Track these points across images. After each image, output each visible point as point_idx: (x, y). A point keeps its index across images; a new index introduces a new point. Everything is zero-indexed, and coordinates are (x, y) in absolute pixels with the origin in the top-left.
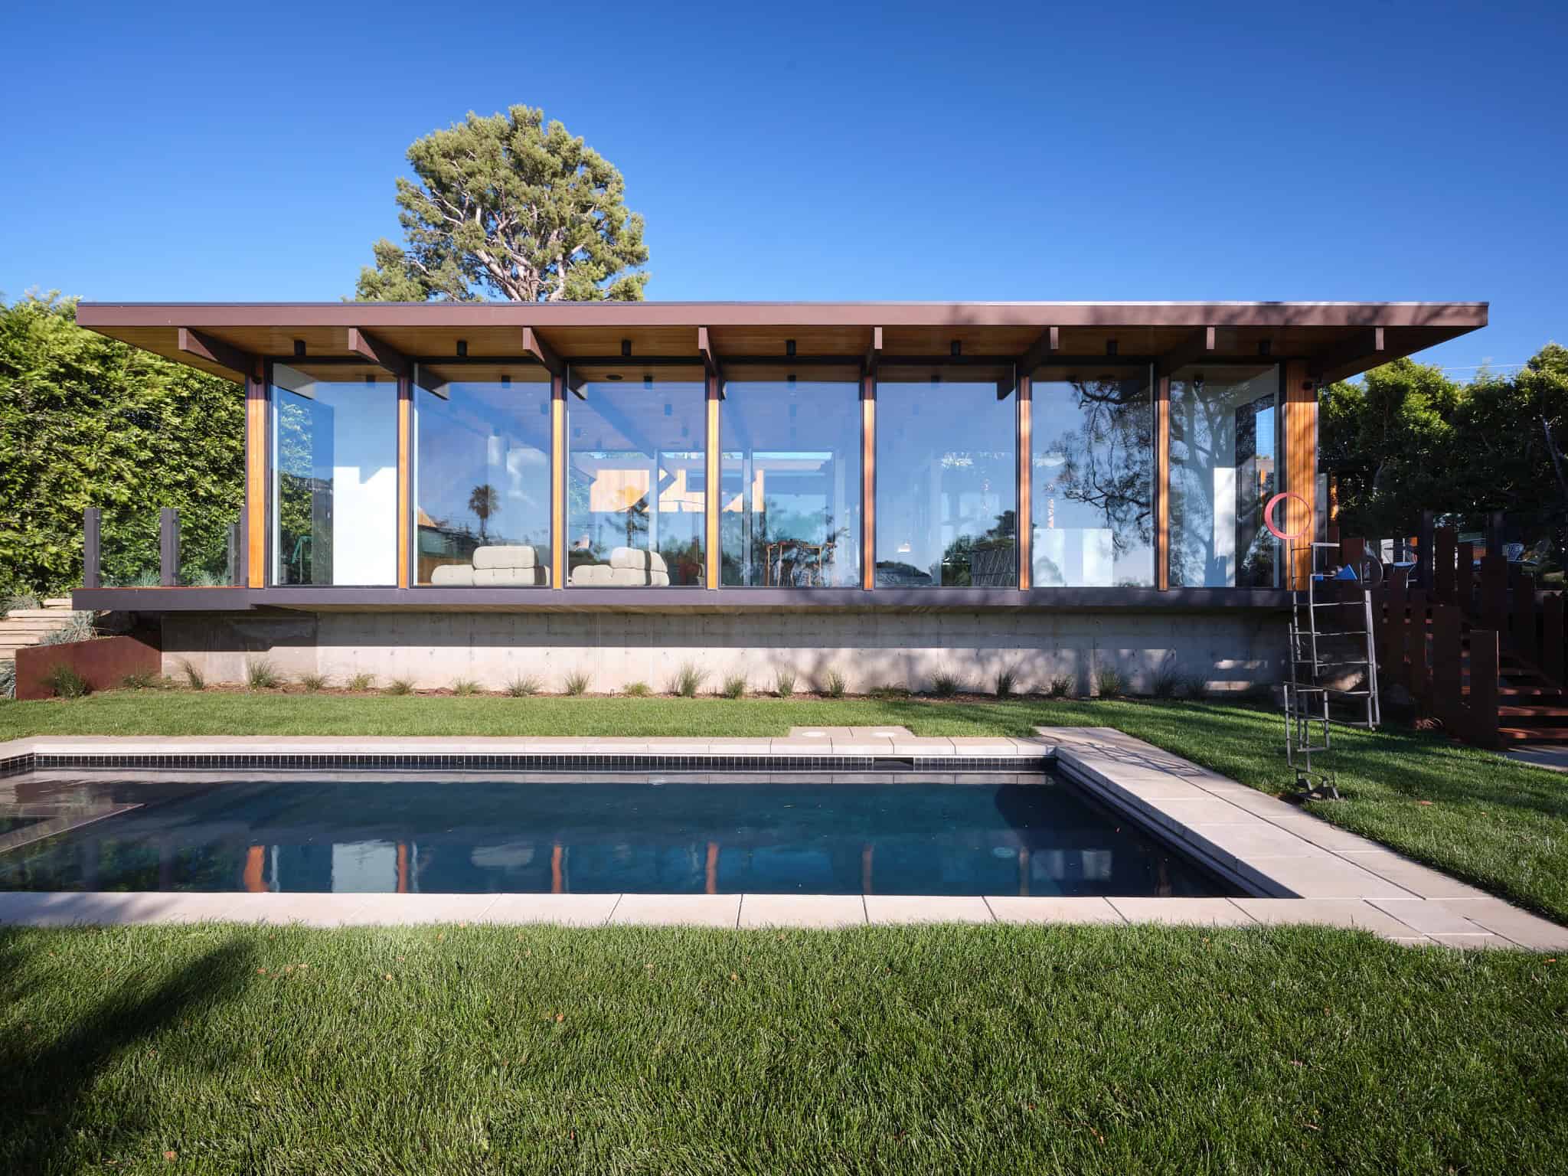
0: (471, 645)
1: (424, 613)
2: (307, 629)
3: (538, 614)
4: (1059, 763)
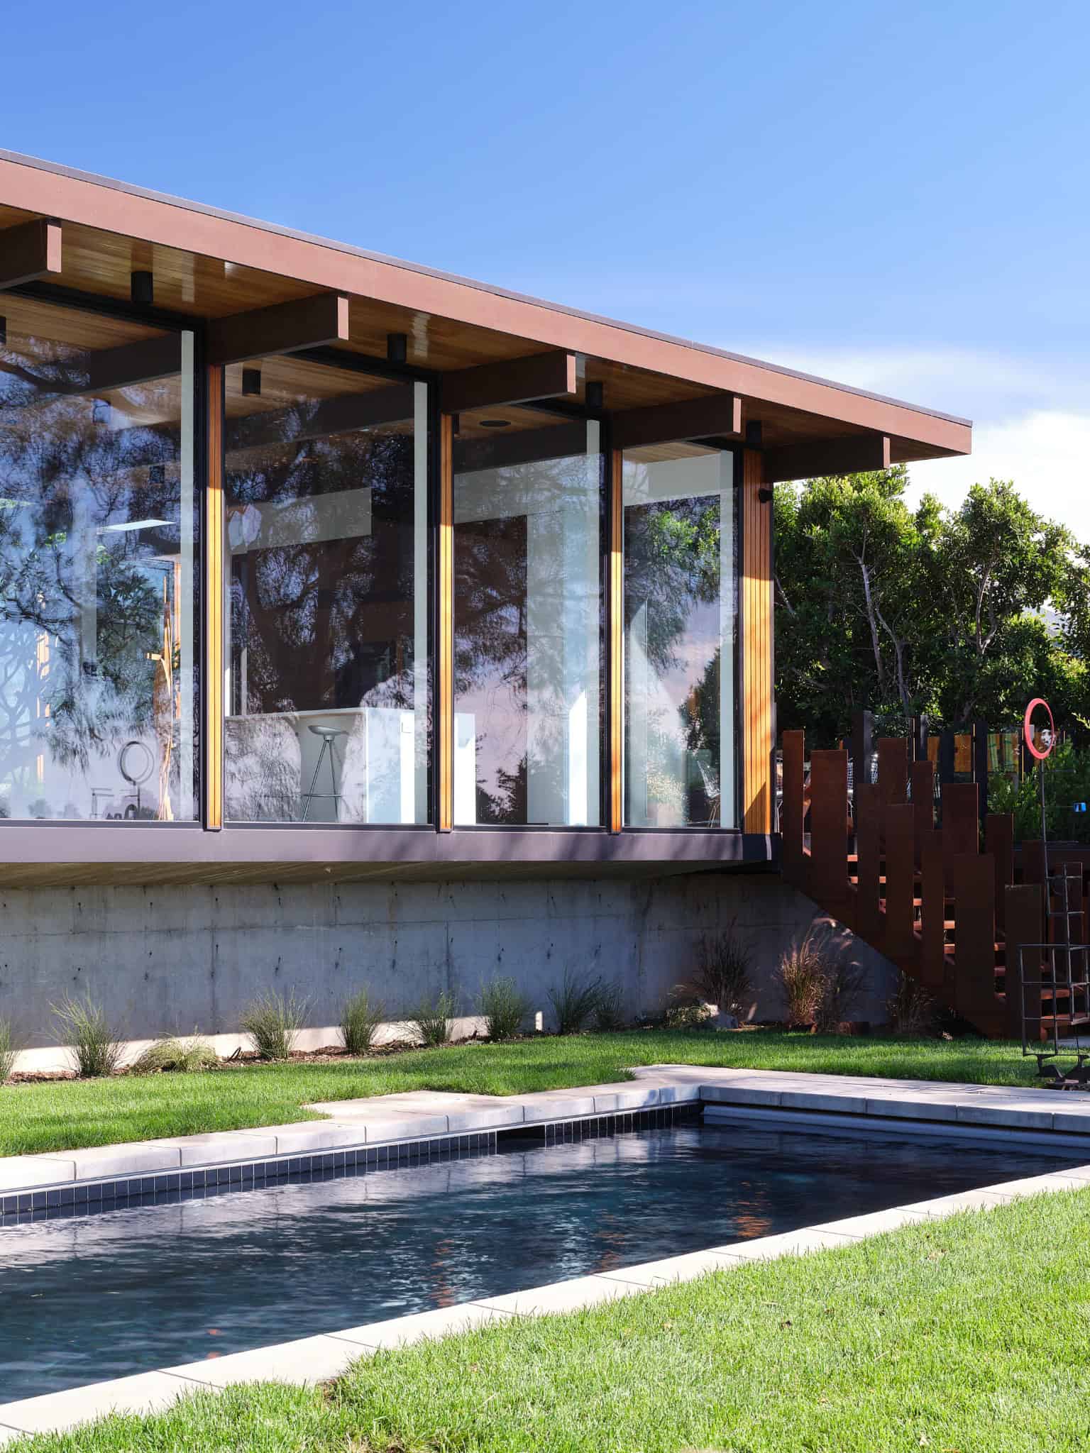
4: (708, 1110)
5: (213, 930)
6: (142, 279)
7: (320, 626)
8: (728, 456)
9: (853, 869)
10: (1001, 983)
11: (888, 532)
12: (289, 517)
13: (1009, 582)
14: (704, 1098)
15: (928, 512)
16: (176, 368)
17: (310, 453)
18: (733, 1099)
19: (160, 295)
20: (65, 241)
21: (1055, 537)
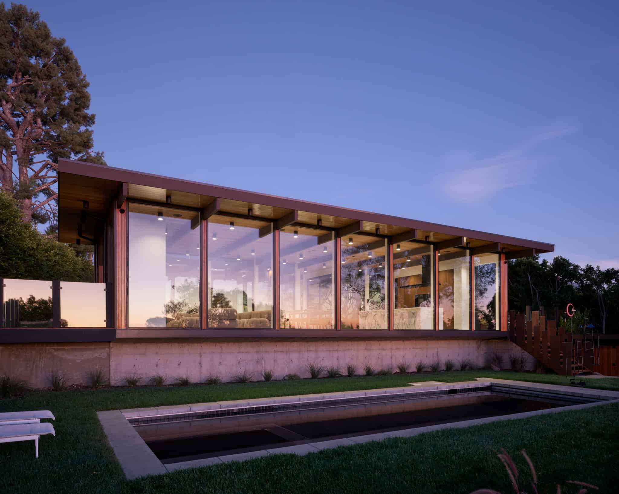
2: (104, 354)
5: (392, 349)
6: (378, 230)
10: (561, 363)
11: (535, 267)
13: (564, 277)
14: (492, 385)
15: (545, 263)
16: (384, 245)
18: (498, 385)
19: (381, 233)
21: (576, 267)
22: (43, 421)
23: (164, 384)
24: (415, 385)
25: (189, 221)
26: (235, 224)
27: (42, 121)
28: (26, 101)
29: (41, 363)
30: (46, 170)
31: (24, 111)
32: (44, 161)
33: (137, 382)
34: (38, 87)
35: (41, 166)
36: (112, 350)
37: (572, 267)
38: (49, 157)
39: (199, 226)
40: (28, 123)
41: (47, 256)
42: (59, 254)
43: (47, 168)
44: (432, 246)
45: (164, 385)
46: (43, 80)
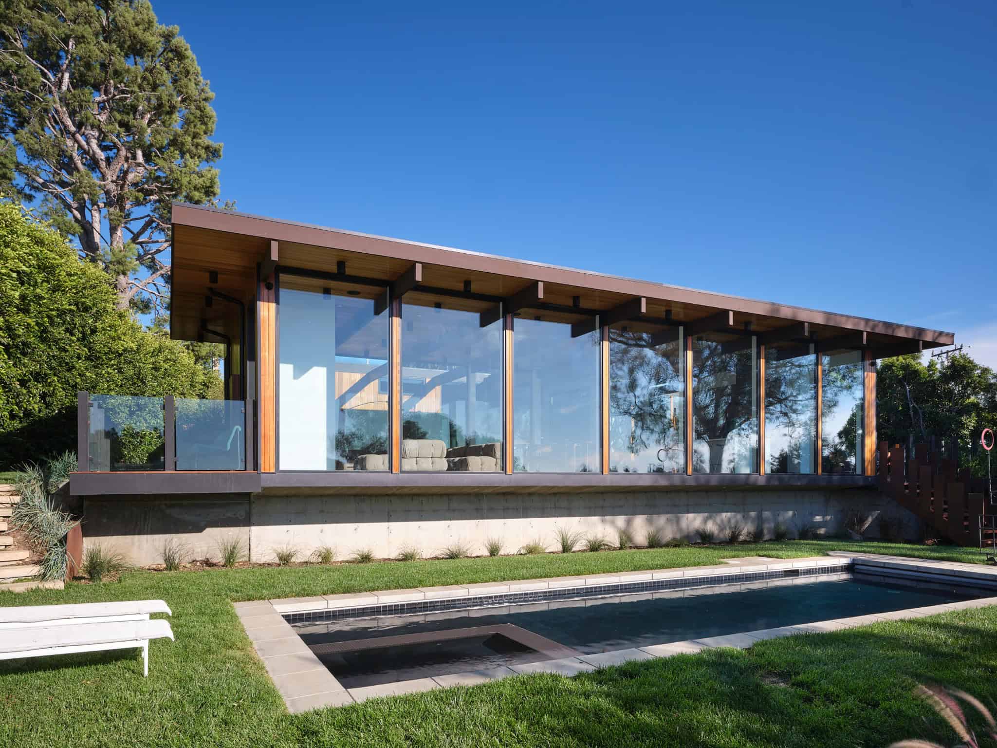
0: (388, 521)
1: (349, 495)
2: (241, 513)
3: (441, 495)
4: (857, 567)
5: (688, 505)
6: (668, 312)
7: (716, 412)
8: (860, 352)
9: (907, 487)
10: (967, 527)
11: (916, 373)
12: (706, 380)
13: (965, 388)
14: (856, 562)
15: (932, 365)
16: (677, 338)
17: (712, 361)
18: (865, 563)
19: (673, 317)
20: (647, 303)
21: (985, 371)
22: (154, 616)
23: (333, 560)
24: (730, 562)
25: (371, 303)
26: (442, 306)
27: (144, 155)
28: (122, 124)
29: (146, 527)
30: (149, 230)
31: (116, 140)
32: (148, 216)
33: (292, 556)
34: (138, 101)
35: (143, 225)
36: (254, 506)
37: (979, 371)
38: (154, 211)
39: (388, 309)
40: (123, 158)
41: (153, 363)
42: (170, 360)
43: (151, 228)
44: (754, 339)
45: (335, 562)
46: (145, 91)
